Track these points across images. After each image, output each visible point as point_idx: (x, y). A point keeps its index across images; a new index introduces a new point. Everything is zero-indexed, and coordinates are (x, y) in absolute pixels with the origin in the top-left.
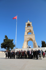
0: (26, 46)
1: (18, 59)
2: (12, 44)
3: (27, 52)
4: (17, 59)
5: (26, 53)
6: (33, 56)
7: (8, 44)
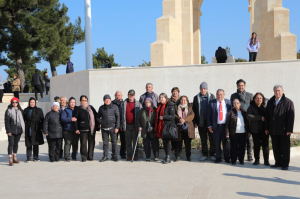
0: (186, 43)
1: (122, 164)
2: (51, 22)
3: (194, 106)
4: (114, 159)
5: (184, 114)
6: (243, 137)
7: (19, 18)
